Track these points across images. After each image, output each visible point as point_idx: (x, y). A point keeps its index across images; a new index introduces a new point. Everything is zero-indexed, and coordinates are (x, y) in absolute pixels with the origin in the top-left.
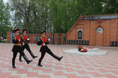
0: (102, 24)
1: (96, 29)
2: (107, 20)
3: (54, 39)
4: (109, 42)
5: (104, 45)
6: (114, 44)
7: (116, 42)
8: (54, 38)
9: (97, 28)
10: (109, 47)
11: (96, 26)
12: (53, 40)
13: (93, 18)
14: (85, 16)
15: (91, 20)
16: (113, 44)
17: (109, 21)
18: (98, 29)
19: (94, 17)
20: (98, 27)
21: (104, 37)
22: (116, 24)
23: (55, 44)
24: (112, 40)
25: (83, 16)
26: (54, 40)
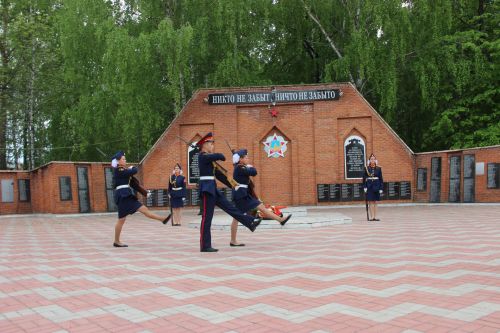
0: (284, 122)
1: (261, 142)
2: (299, 104)
3: (87, 189)
4: (312, 187)
5: (296, 199)
6: (332, 195)
7: (338, 185)
8: (90, 185)
9: (265, 138)
10: (313, 207)
11: (261, 129)
12: (84, 192)
13: (247, 98)
14: (217, 91)
15: (240, 106)
16: (326, 194)
17: (307, 108)
18: (270, 139)
19: (252, 94)
20: (270, 133)
21: (295, 170)
22: (331, 120)
23: (96, 208)
24: (323, 180)
25: (207, 91)
26: (88, 194)
